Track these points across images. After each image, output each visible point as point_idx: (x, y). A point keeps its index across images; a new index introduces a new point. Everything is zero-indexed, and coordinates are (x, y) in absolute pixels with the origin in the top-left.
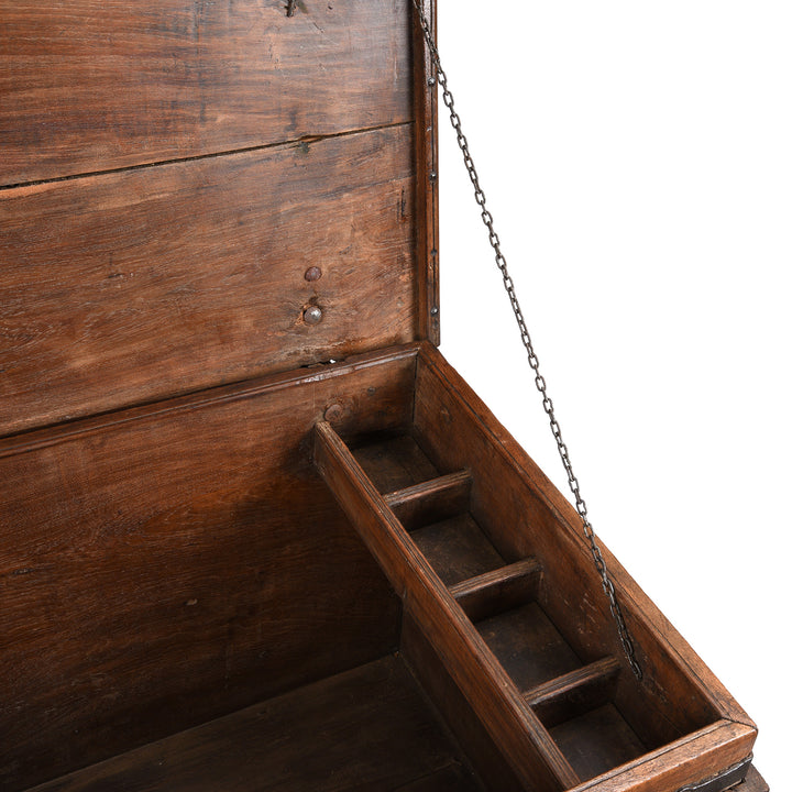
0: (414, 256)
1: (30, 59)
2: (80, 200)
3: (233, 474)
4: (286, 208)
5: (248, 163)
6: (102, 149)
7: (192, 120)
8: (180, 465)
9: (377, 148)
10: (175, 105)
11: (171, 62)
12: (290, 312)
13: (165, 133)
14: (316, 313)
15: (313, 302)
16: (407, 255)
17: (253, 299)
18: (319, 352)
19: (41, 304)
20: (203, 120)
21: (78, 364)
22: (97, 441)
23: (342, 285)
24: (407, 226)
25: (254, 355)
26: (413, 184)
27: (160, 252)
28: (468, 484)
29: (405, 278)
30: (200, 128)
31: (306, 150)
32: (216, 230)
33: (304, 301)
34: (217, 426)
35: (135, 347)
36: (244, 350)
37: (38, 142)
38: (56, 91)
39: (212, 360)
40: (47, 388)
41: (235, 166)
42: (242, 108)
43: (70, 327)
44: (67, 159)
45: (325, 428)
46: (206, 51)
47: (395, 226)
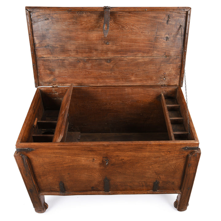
0: (180, 74)
1: (134, 43)
2: (136, 60)
3: (149, 98)
4: (162, 64)
5: (158, 58)
6: (140, 54)
7: (152, 52)
8: (142, 95)
9: (176, 58)
10: (150, 50)
11: (150, 45)
12: (161, 78)
13: (148, 53)
14: (165, 79)
15: (164, 77)
16: (179, 73)
17: (156, 75)
18: (164, 84)
19: (129, 71)
20: (153, 52)
21: (132, 79)
22: (132, 89)
23: (169, 76)
24: (180, 70)
25: (155, 83)
26: (181, 64)
27: (145, 67)
28: (179, 106)
29: (178, 76)
30: (152, 53)
31: (166, 57)
32: (153, 66)
33: (163, 77)
34: (148, 91)
35: (140, 78)
36: (154, 82)
37: (133, 52)
38: (136, 47)
39: (149, 82)
40: (128, 81)
41: (156, 58)
42: (158, 51)
43: (132, 74)
44: (136, 55)
45: (162, 94)
46: (155, 44)
47: (178, 69)
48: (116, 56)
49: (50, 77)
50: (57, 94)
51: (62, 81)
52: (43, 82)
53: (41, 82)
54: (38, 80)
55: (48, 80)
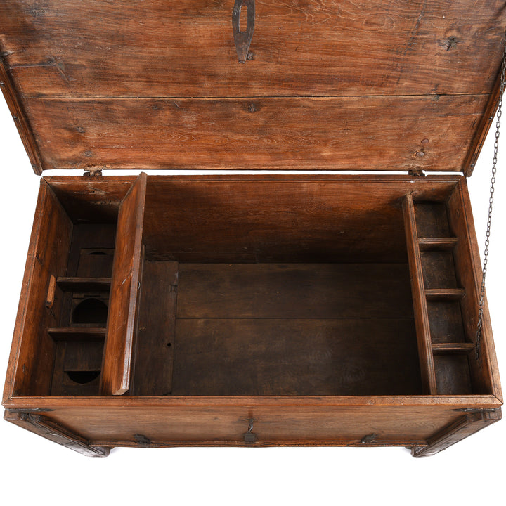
0: (472, 142)
1: (338, 57)
2: (341, 104)
3: (370, 202)
4: (420, 118)
5: (411, 100)
6: (356, 89)
7: (394, 83)
8: (350, 196)
9: (470, 101)
10: (388, 77)
11: (392, 63)
12: (411, 152)
13: (381, 86)
14: (422, 154)
15: (422, 150)
16: (469, 141)
17: (398, 145)
18: (418, 167)
19: (317, 134)
20: (397, 83)
21: (325, 154)
22: (323, 184)
23: (436, 147)
24: (473, 131)
25: (391, 163)
26: (482, 117)
27: (365, 125)
29: (465, 149)
30: (395, 86)
31: (438, 98)
32: (391, 121)
33: (418, 149)
34: (367, 188)
35: (347, 153)
36: (388, 161)
37: (332, 84)
38: (344, 68)
39: (374, 162)
40: (312, 159)
41: (405, 100)
42: (415, 81)
43: (325, 143)
44: (340, 90)
45: (410, 198)
46: (407, 60)
47: (468, 130)
48: (276, 92)
49: (73, 148)
50: (102, 193)
51: (114, 158)
52: (56, 160)
53: (48, 160)
54: (40, 154)
55: (70, 155)
